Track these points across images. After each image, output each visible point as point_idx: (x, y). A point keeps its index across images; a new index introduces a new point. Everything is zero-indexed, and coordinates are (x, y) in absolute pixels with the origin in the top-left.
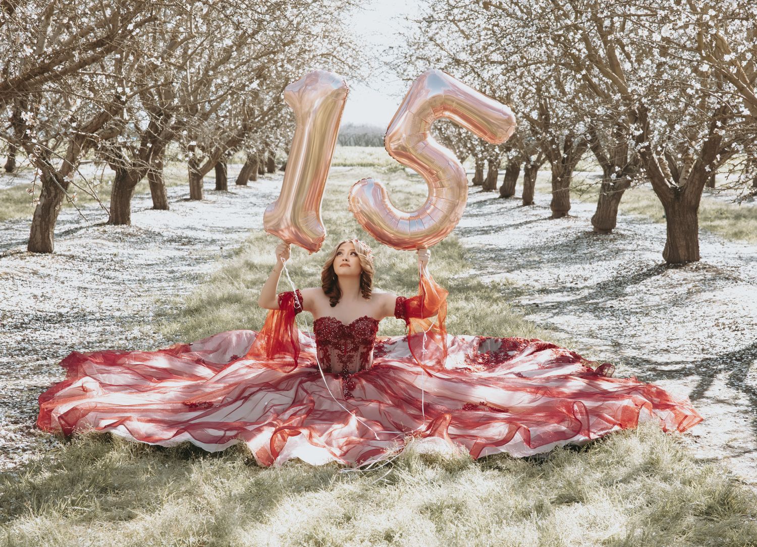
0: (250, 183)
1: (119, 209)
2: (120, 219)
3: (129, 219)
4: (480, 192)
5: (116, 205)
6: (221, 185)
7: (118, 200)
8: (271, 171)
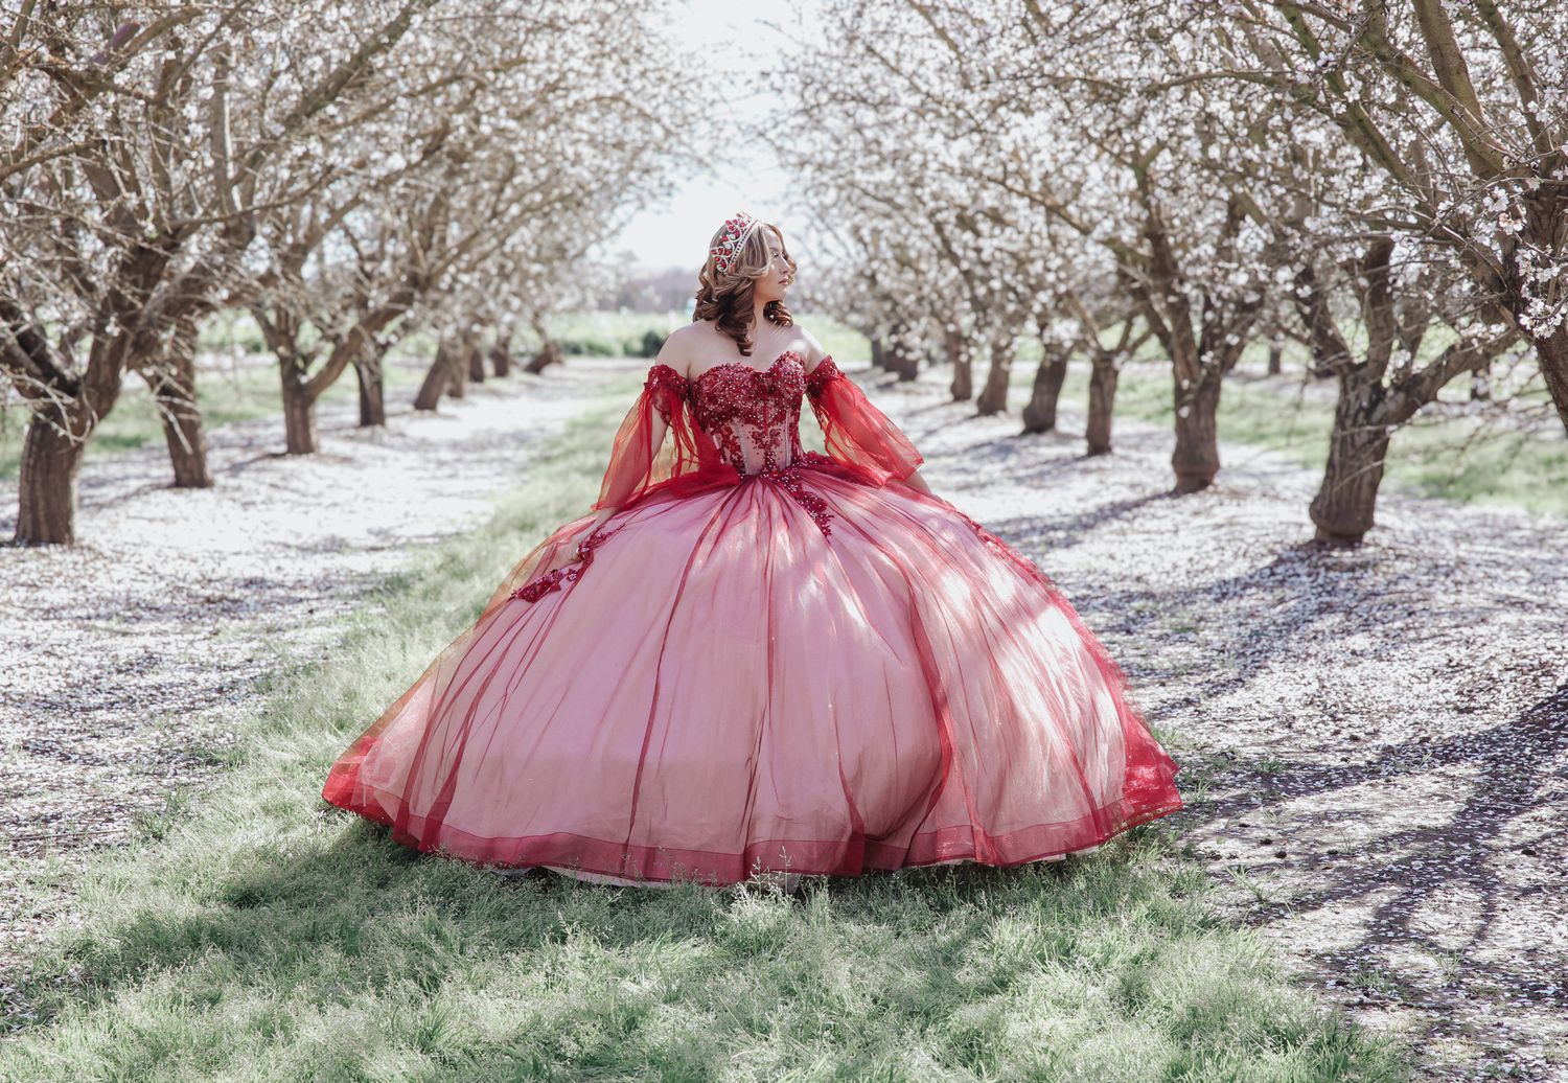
0: (445, 405)
1: (42, 504)
2: (44, 530)
3: (69, 529)
4: (972, 417)
5: (32, 490)
6: (371, 413)
7: (39, 479)
8: (501, 372)
